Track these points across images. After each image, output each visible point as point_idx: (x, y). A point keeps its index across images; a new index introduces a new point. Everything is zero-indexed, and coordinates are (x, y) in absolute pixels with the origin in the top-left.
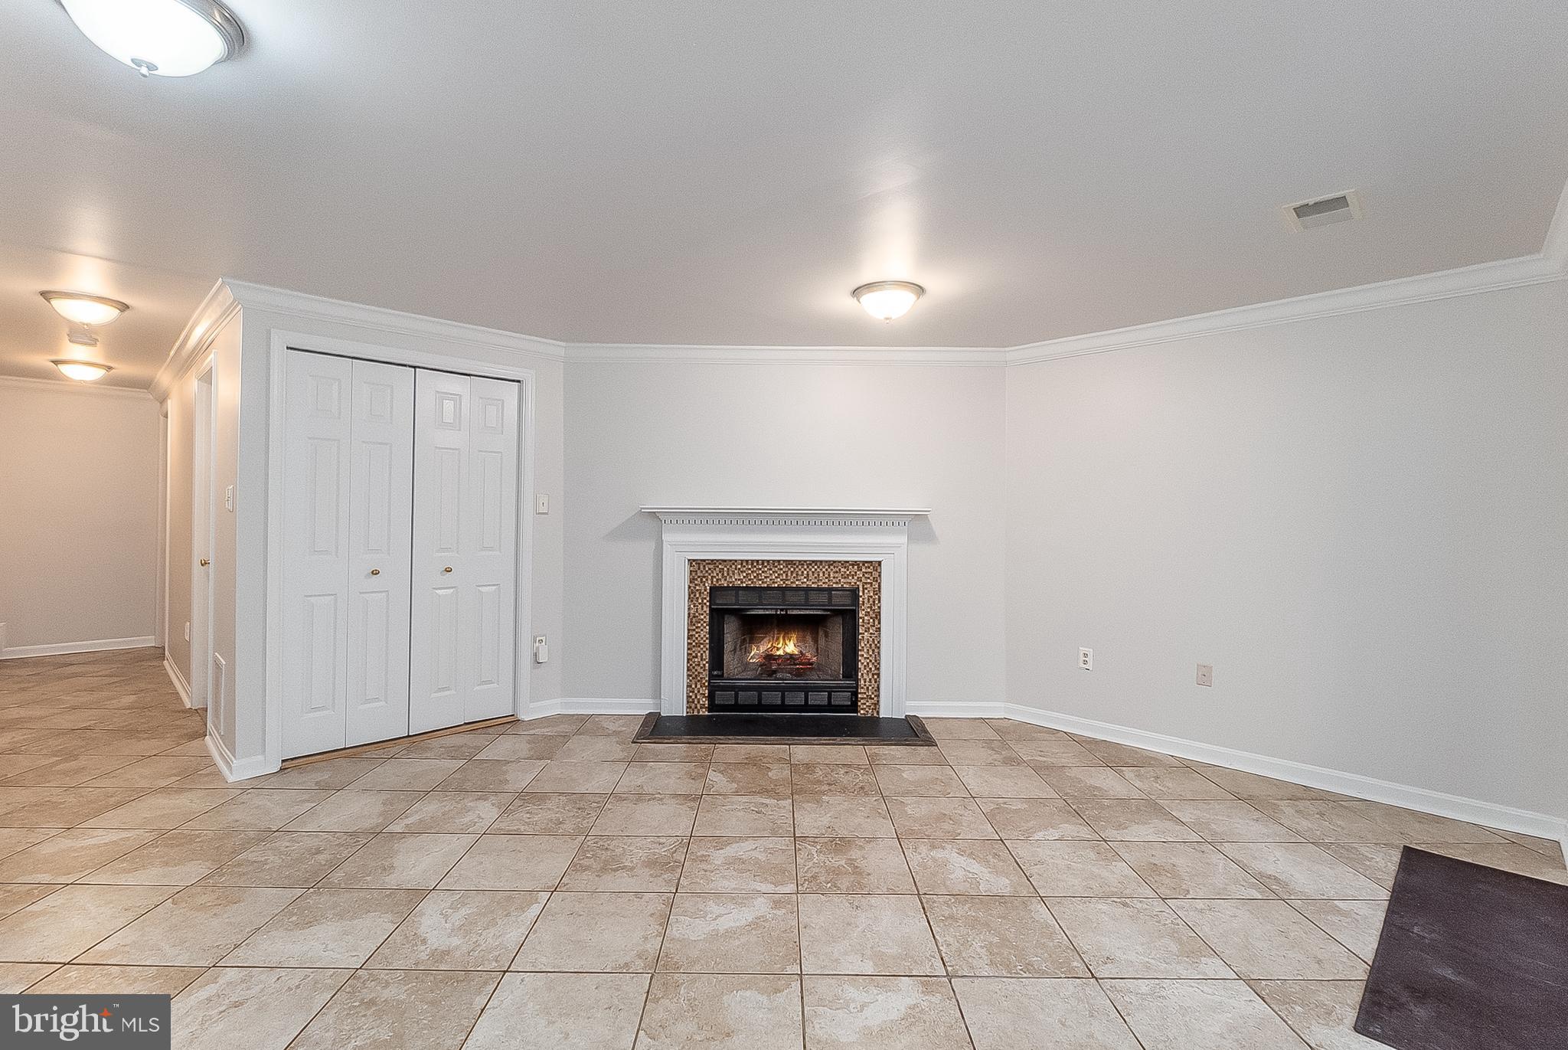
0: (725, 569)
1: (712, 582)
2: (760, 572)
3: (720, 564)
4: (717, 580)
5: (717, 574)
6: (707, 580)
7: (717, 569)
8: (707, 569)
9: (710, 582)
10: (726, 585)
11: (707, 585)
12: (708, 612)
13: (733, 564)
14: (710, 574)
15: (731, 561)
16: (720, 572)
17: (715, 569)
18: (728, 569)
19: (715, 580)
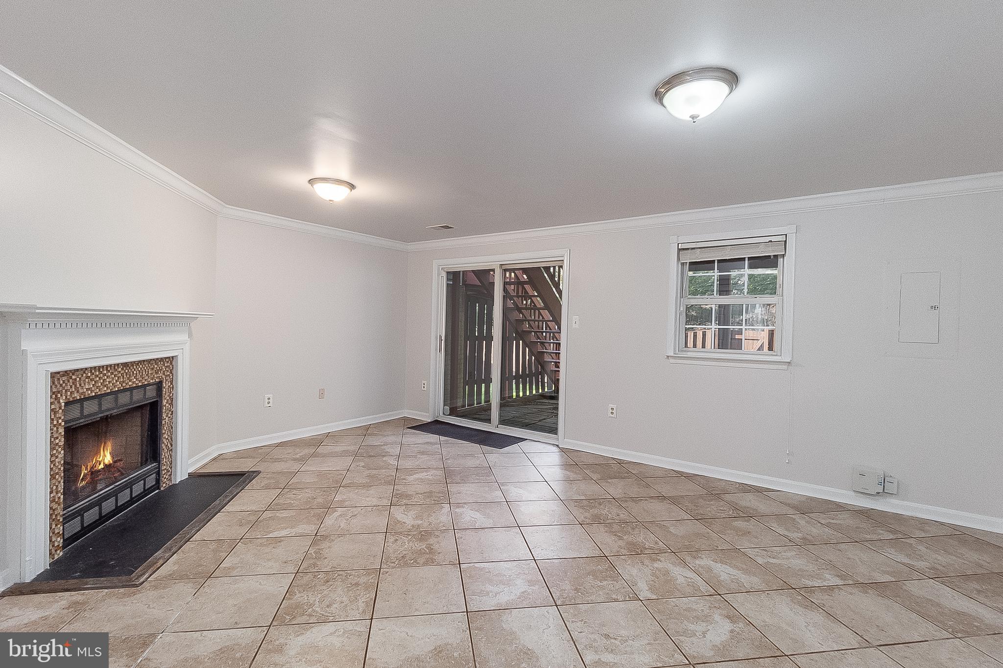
0: (78, 379)
1: (66, 397)
2: (106, 377)
3: (73, 375)
4: (71, 393)
5: (71, 387)
6: (61, 395)
7: (71, 381)
8: (61, 382)
9: (64, 397)
10: (78, 398)
11: (61, 401)
12: (63, 434)
13: (84, 372)
14: (64, 388)
15: (82, 369)
16: (73, 383)
17: (69, 381)
18: (80, 378)
19: (69, 393)
